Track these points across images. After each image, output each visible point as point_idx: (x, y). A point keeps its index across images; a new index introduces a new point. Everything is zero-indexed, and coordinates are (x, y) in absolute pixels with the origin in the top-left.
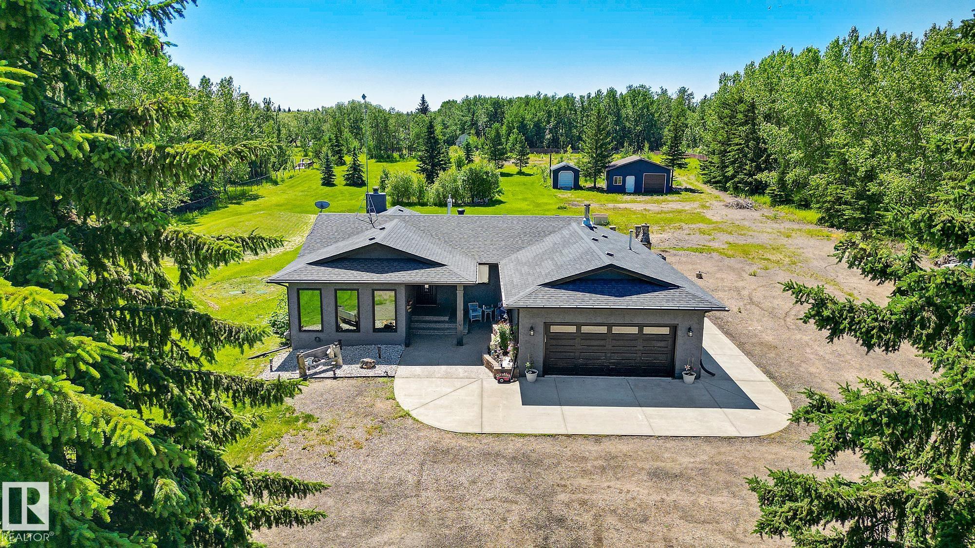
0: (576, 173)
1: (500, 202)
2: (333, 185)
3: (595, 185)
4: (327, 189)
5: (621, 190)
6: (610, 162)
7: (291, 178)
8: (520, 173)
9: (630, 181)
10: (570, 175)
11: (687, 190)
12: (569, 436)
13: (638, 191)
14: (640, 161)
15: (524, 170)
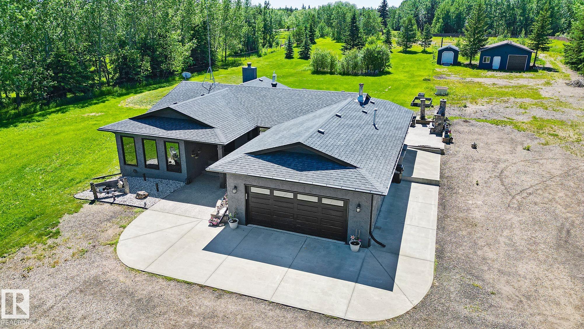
0: (456, 53)
1: (389, 73)
2: (293, 58)
3: (471, 62)
4: (287, 60)
5: (489, 67)
6: (484, 45)
7: (272, 52)
8: (424, 52)
9: (497, 60)
10: (451, 54)
11: (545, 69)
12: (202, 286)
13: (502, 68)
14: (507, 45)
15: (428, 49)
